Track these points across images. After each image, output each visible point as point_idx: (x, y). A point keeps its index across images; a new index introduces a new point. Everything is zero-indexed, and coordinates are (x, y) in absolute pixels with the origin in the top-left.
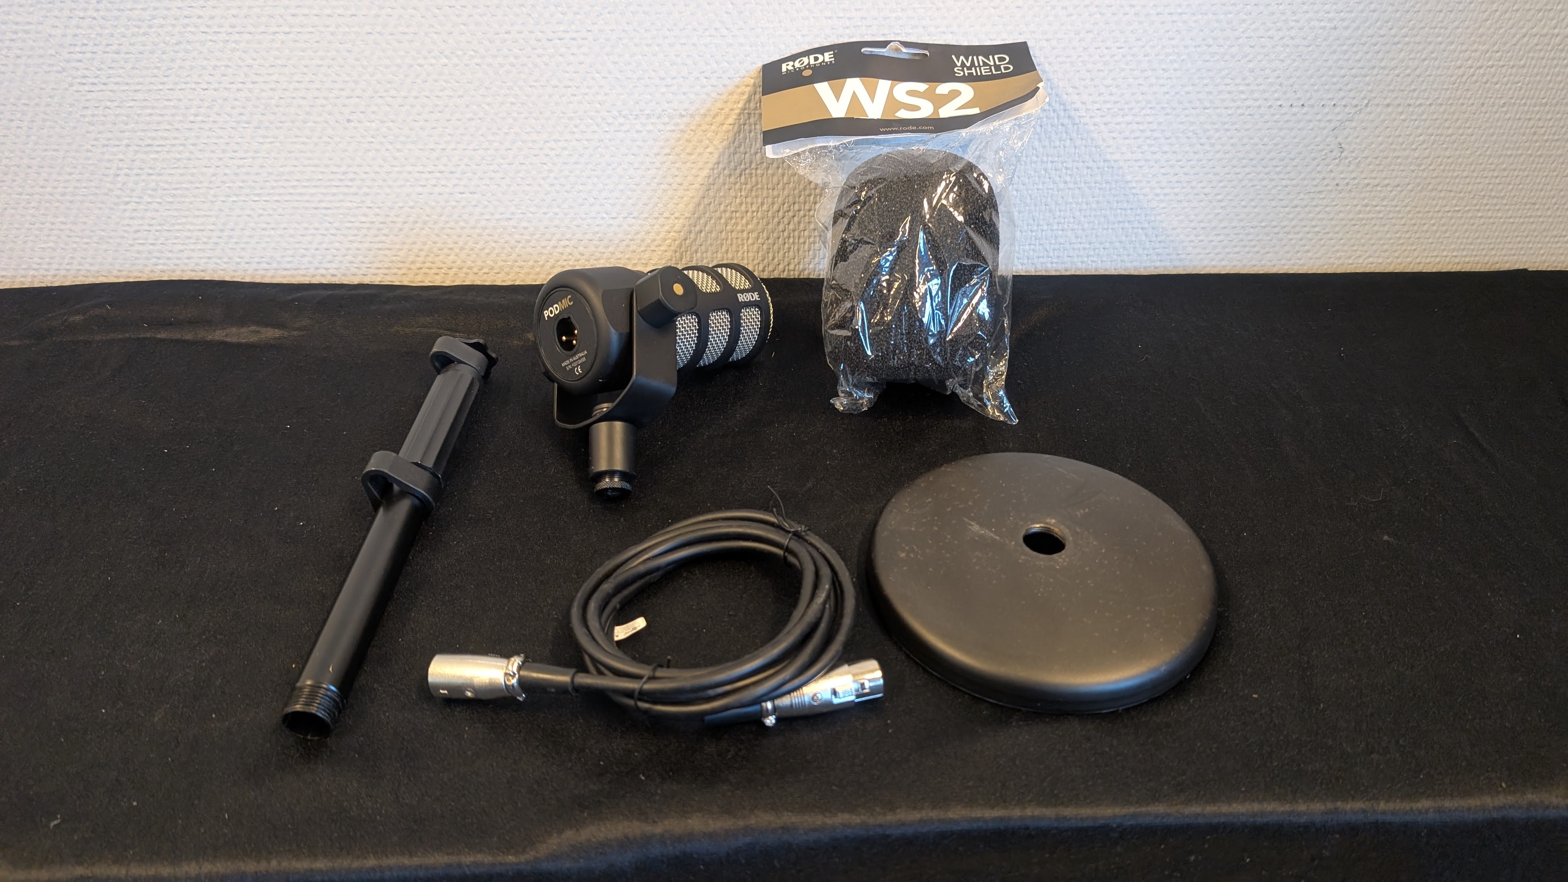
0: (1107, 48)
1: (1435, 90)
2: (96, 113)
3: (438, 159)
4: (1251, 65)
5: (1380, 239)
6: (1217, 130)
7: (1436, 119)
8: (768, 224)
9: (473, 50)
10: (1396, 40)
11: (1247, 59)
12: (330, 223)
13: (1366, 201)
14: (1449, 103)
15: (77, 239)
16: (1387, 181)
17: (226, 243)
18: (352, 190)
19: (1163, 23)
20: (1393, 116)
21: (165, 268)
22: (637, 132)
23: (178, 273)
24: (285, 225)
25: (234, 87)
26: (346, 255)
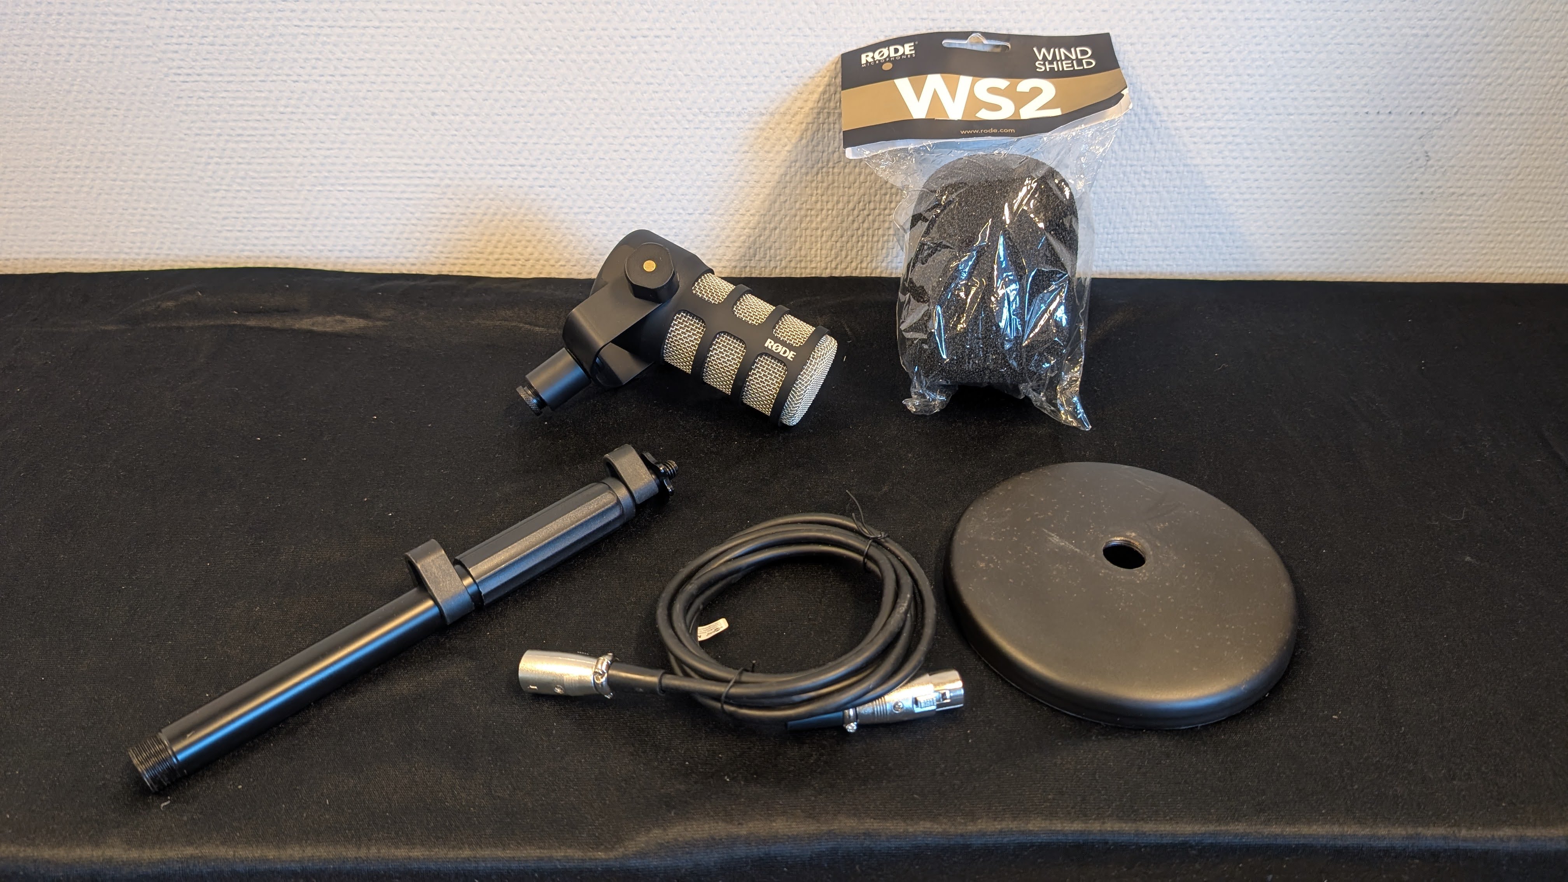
0: (1192, 53)
1: (1528, 99)
2: (190, 102)
3: (519, 153)
4: (1338, 72)
5: (1463, 248)
6: (1301, 137)
7: (1527, 129)
8: (842, 222)
9: (558, 47)
10: (1489, 48)
11: (1336, 65)
12: (411, 213)
13: (1450, 210)
14: (1541, 112)
15: (168, 225)
16: (1472, 191)
17: (311, 231)
18: (435, 182)
19: (1250, 28)
20: (1483, 125)
21: (251, 254)
22: (717, 129)
23: (264, 259)
24: (368, 215)
25: (323, 79)
26: (426, 245)
